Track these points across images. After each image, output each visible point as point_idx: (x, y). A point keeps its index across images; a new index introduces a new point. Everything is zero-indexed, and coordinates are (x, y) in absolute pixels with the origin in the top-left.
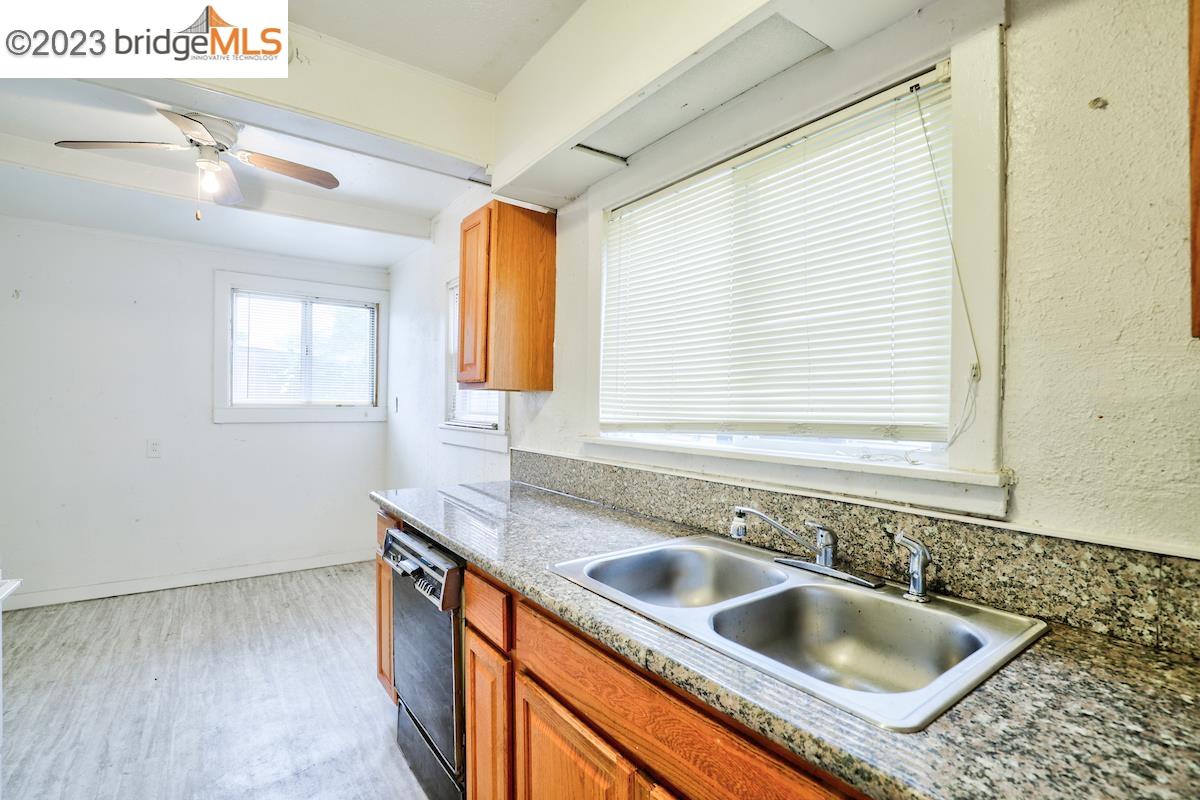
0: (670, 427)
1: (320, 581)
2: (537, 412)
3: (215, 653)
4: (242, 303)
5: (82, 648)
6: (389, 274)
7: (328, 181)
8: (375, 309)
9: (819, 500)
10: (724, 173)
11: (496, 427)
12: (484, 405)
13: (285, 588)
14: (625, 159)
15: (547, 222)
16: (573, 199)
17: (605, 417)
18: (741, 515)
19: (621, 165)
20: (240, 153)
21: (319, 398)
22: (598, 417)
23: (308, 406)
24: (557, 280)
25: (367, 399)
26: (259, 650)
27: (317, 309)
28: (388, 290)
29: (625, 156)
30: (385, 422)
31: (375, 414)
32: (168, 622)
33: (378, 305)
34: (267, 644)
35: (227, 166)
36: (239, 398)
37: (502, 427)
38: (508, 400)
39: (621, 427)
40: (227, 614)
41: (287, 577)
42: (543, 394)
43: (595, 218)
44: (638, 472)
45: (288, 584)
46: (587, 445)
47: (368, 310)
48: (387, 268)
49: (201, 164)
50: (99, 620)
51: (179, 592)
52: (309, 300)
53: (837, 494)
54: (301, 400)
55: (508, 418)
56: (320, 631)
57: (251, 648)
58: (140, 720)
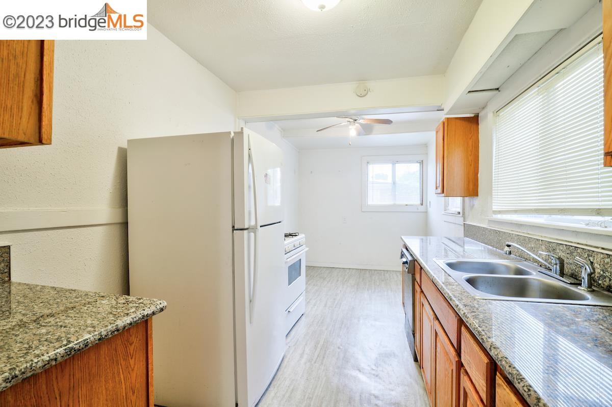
0: (516, 212)
1: (397, 276)
2: (473, 205)
3: (357, 289)
4: (371, 167)
5: (324, 279)
6: (427, 147)
7: (388, 122)
8: (422, 163)
9: (566, 245)
10: (534, 90)
11: (459, 213)
12: (456, 203)
13: (384, 275)
14: (498, 89)
15: (474, 120)
16: (483, 108)
17: (495, 208)
18: (509, 246)
19: (497, 92)
20: (361, 120)
21: (398, 202)
22: (492, 208)
23: (394, 205)
24: (480, 145)
25: (419, 202)
26: (370, 291)
27: (398, 166)
28: (427, 154)
29: (497, 88)
30: (426, 212)
31: (422, 209)
32: (346, 277)
33: (422, 161)
34: (373, 291)
35: (358, 125)
36: (370, 202)
37: (461, 213)
38: (464, 201)
39: (500, 212)
40: (363, 279)
41: (386, 272)
42: (476, 197)
43: (490, 116)
44: (505, 233)
45: (386, 274)
46: (489, 221)
47: (418, 164)
48: (426, 144)
49: (350, 127)
50: (329, 273)
51: (351, 270)
52: (394, 163)
53: (575, 243)
54: (392, 203)
55: (464, 209)
56: (392, 291)
57: (368, 290)
58: (334, 299)
